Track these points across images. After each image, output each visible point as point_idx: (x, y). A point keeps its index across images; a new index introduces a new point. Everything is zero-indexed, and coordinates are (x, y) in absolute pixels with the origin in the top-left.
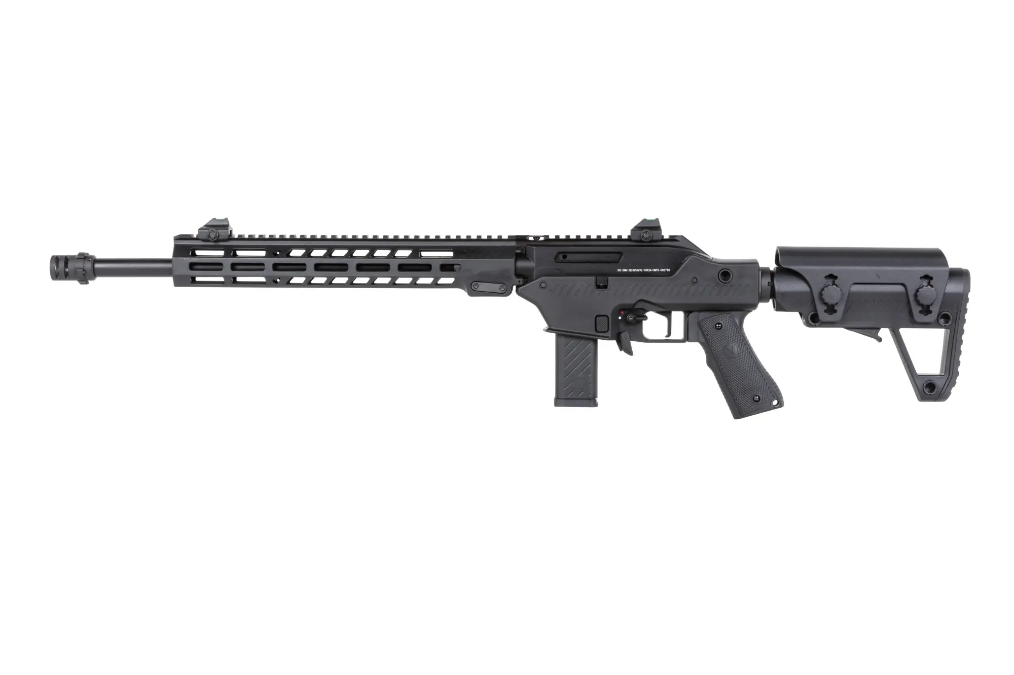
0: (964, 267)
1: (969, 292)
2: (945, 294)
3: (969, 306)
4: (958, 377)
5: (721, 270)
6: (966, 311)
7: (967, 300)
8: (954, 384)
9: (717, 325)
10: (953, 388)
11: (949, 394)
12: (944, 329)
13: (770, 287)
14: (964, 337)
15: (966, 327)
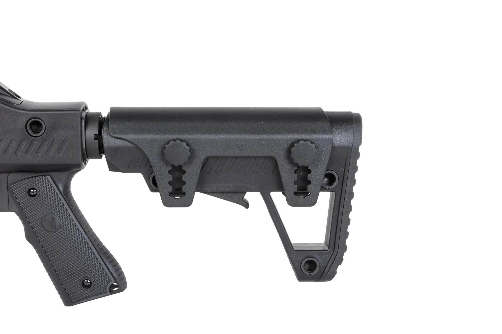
0: (354, 110)
1: (361, 144)
2: (334, 148)
3: (359, 163)
4: (345, 253)
5: (29, 121)
6: (356, 169)
7: (357, 155)
8: (340, 261)
9: (32, 191)
10: (340, 267)
11: (334, 273)
12: (330, 192)
13: (97, 141)
14: (353, 202)
15: (355, 189)
